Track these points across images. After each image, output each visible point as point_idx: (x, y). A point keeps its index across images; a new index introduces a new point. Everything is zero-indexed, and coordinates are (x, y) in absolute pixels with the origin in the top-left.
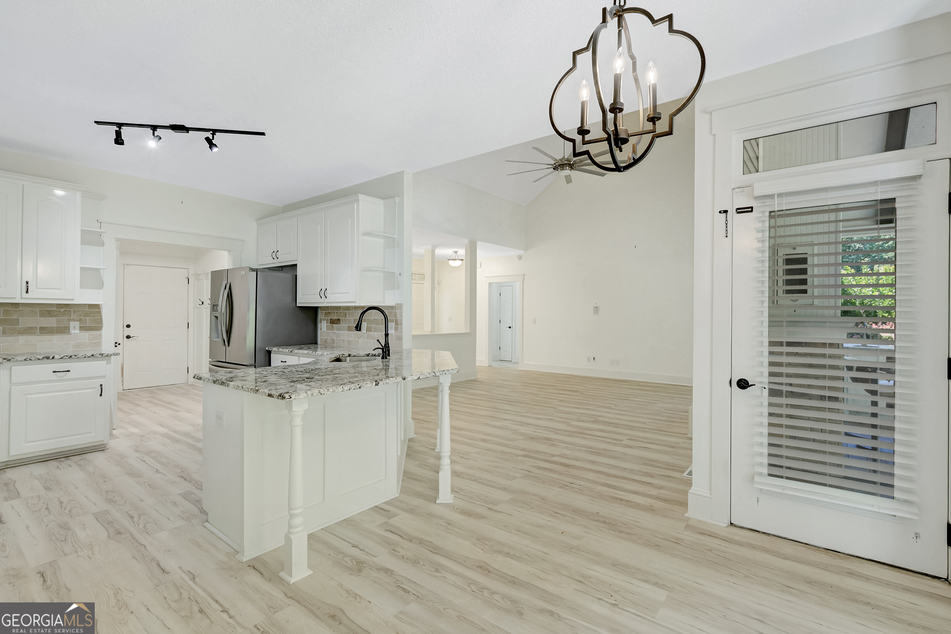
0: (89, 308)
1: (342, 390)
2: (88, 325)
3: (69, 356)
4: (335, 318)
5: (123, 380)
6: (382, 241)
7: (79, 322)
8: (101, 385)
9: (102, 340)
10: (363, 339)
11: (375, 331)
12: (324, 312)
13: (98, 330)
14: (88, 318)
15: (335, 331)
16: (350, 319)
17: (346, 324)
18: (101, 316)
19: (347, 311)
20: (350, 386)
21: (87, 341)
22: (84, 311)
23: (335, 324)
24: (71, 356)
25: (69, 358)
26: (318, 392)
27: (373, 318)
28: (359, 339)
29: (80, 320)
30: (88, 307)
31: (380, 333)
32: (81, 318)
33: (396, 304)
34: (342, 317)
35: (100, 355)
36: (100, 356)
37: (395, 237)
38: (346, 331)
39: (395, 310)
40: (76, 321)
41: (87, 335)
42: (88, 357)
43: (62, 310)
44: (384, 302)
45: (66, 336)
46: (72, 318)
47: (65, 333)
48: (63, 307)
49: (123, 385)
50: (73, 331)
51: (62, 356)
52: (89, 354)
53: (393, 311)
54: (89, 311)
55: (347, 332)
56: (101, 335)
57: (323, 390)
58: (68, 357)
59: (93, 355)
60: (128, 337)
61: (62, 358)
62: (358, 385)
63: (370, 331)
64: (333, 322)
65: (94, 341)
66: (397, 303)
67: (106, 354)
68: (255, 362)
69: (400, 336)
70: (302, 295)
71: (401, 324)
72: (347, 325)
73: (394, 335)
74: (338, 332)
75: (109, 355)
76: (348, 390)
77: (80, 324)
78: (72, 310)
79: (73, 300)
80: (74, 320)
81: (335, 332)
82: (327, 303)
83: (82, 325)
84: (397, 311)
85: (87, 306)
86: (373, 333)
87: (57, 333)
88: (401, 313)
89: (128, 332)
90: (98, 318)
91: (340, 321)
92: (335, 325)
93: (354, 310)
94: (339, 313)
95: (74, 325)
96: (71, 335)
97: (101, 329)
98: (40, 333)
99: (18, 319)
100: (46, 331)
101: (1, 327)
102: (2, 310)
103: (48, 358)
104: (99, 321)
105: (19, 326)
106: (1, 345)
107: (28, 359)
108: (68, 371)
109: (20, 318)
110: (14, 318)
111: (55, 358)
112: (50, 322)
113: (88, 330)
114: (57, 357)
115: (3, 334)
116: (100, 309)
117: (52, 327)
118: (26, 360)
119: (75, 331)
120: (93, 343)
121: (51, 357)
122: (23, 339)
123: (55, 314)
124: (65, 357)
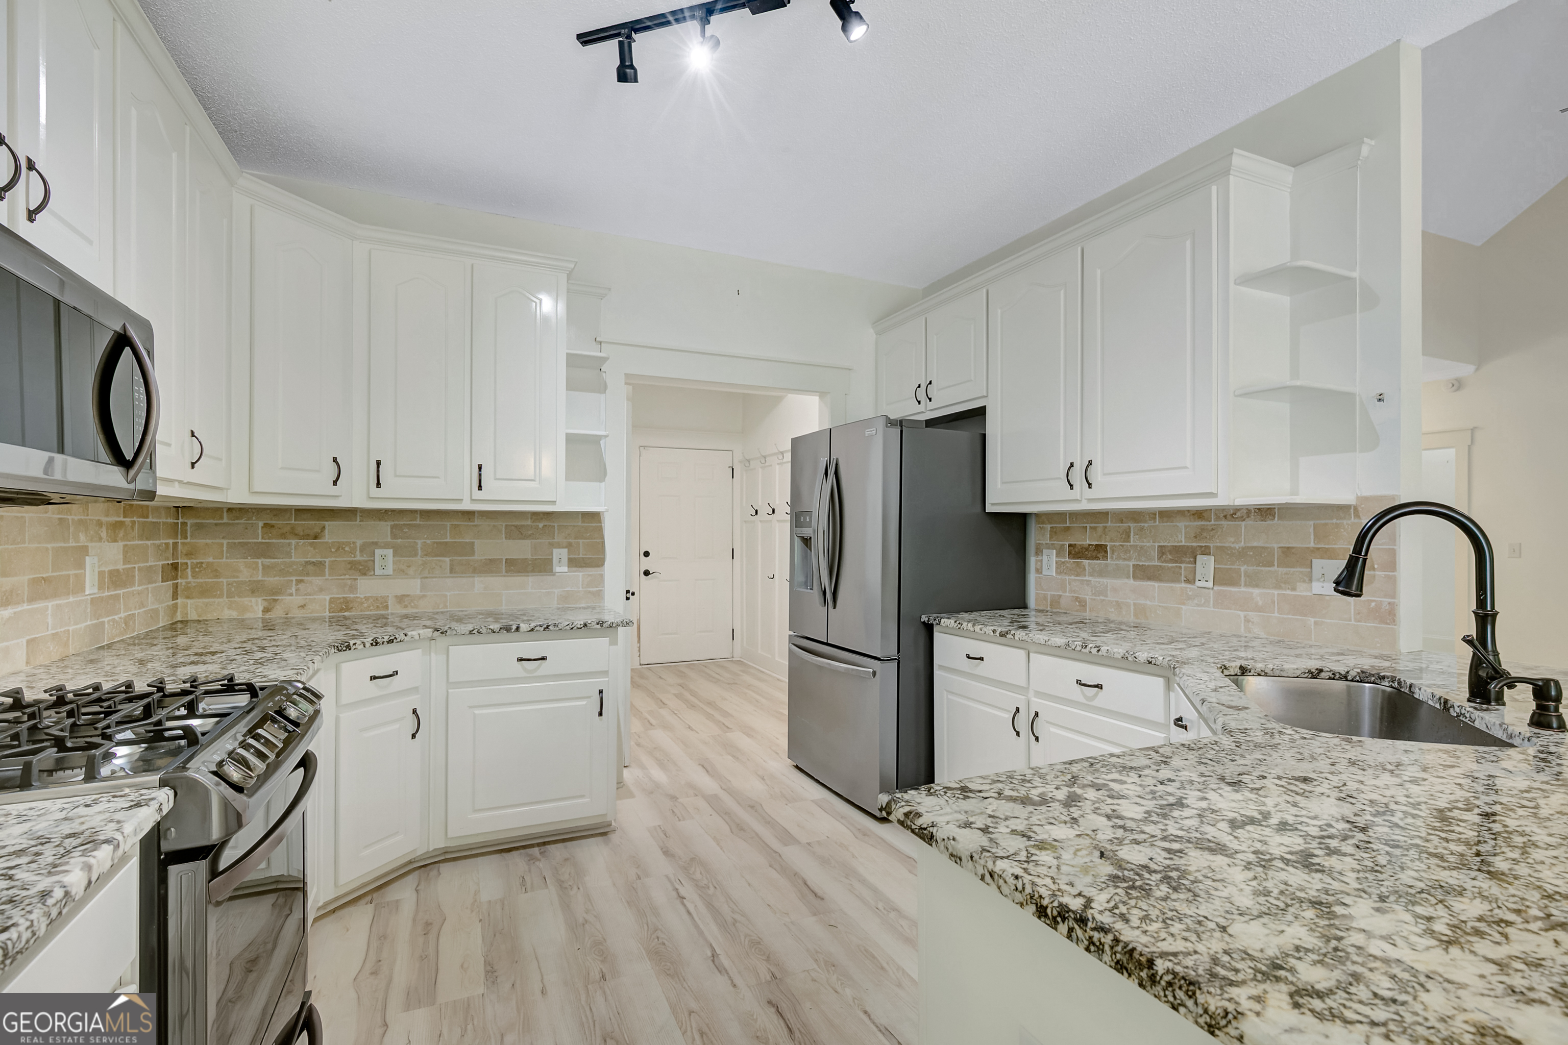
0: (583, 522)
2: (581, 556)
3: (545, 626)
4: (1088, 542)
5: (639, 647)
6: (1285, 301)
7: (566, 550)
8: (601, 692)
9: (604, 587)
10: (1198, 605)
11: (1254, 586)
12: (1049, 526)
13: (598, 566)
14: (581, 541)
15: (1087, 578)
16: (1142, 547)
17: (1129, 559)
18: (602, 537)
19: (1132, 525)
21: (581, 588)
22: (574, 526)
23: (1087, 558)
24: (548, 627)
25: (545, 628)
27: (1245, 544)
28: (1184, 604)
29: (569, 546)
30: (582, 517)
31: (1276, 592)
32: (571, 541)
33: (1358, 498)
34: (1112, 540)
35: (598, 624)
36: (599, 626)
37: (1355, 275)
38: (1128, 577)
39: (1353, 520)
40: (563, 548)
41: (580, 575)
42: (578, 628)
43: (541, 525)
45: (548, 578)
46: (556, 540)
47: (545, 571)
48: (542, 519)
49: (639, 656)
50: (557, 569)
51: (533, 625)
52: (579, 623)
54: (583, 526)
55: (1131, 581)
56: (602, 576)
58: (542, 629)
59: (585, 625)
60: (647, 573)
61: (532, 630)
63: (1235, 584)
64: (1077, 553)
65: (591, 589)
66: (1367, 493)
67: (609, 623)
68: (899, 652)
69: (1385, 607)
70: (1003, 483)
72: (1131, 564)
74: (1099, 579)
75: (614, 625)
77: (569, 553)
78: (556, 525)
79: (554, 502)
80: (559, 546)
81: (1089, 581)
82: (1090, 500)
83: (571, 556)
85: (580, 515)
86: (1243, 589)
87: (533, 571)
89: (647, 564)
90: (598, 541)
91: (1106, 552)
92: (1086, 562)
94: (1100, 530)
95: (560, 555)
96: (554, 575)
97: (603, 564)
98: (506, 572)
99: (473, 543)
100: (515, 567)
101: (447, 559)
102: (448, 524)
103: (508, 629)
104: (600, 548)
105: (476, 557)
106: (448, 594)
107: (475, 631)
108: (544, 659)
109: (476, 541)
110: (467, 541)
111: (521, 629)
112: (522, 549)
113: (581, 567)
114: (524, 627)
115: (451, 572)
116: (601, 523)
117: (525, 560)
118: (471, 632)
119: (561, 568)
120: (590, 592)
121: (514, 627)
122: (480, 583)
123: (530, 533)
124: (538, 628)
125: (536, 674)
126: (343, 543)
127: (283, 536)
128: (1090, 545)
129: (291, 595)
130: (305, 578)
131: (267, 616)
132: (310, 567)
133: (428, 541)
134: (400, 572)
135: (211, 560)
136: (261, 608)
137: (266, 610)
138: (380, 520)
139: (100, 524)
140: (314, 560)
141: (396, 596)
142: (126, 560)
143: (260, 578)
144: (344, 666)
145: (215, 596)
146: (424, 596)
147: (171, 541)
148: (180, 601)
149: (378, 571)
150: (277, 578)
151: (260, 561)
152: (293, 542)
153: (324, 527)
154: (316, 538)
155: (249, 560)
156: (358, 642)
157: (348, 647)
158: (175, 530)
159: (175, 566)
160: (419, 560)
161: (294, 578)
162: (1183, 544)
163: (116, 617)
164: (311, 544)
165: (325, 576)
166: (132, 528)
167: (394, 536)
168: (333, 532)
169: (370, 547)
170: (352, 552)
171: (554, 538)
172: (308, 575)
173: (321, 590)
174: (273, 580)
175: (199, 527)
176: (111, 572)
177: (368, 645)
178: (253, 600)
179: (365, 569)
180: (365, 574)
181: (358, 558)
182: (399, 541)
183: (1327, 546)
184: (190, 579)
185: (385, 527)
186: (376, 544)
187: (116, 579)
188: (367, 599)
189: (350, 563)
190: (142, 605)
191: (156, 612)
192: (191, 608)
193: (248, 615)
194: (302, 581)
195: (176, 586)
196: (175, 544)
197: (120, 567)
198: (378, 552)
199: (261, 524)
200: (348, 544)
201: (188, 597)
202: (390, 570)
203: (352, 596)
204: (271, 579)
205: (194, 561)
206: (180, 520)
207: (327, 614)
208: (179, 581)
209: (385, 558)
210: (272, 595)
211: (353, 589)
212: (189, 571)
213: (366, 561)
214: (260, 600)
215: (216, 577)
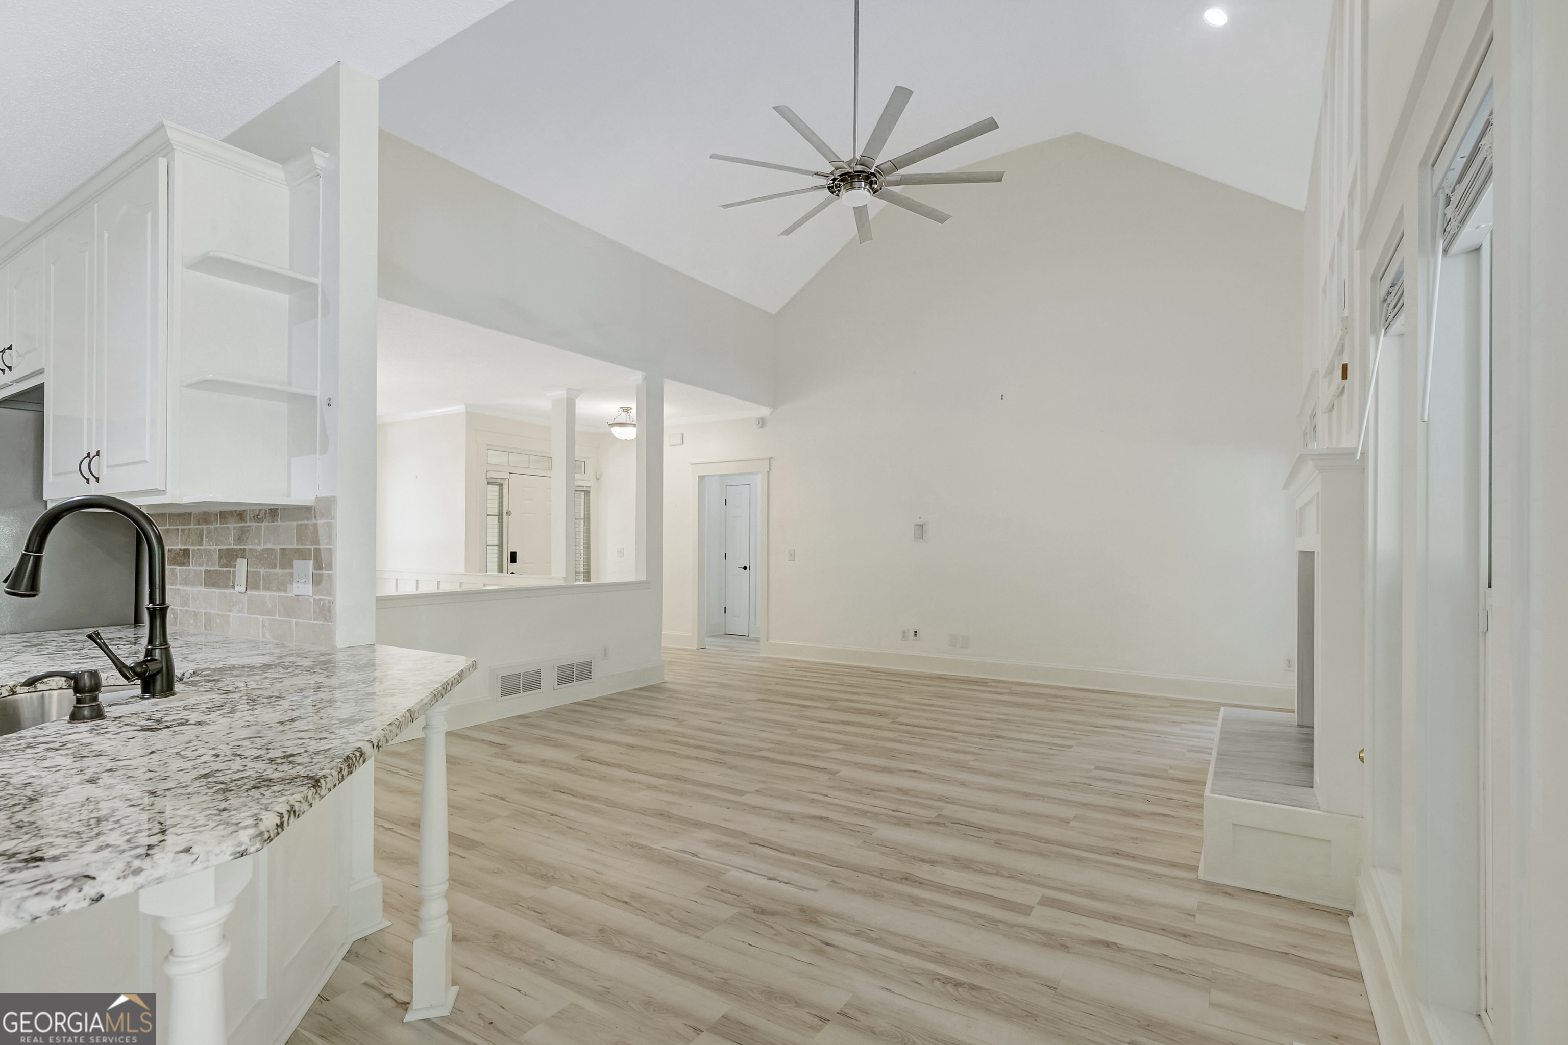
4: (180, 547)
6: (283, 299)
10: (239, 612)
11: (267, 589)
15: (178, 587)
16: (210, 550)
17: (201, 565)
19: (205, 527)
23: (178, 565)
27: (262, 547)
28: (230, 611)
31: (277, 594)
33: (318, 499)
34: (193, 544)
37: (318, 282)
38: (201, 585)
39: (314, 521)
44: (289, 495)
53: (310, 522)
55: (203, 589)
63: (257, 588)
64: (173, 558)
66: (322, 494)
69: (327, 605)
71: (330, 567)
72: (203, 569)
73: (312, 600)
74: (184, 588)
81: (178, 590)
84: (320, 522)
86: (262, 593)
88: (330, 527)
91: (189, 556)
92: (178, 568)
93: (221, 523)
94: (186, 532)
128: (181, 549)
162: (232, 547)
183: (302, 547)
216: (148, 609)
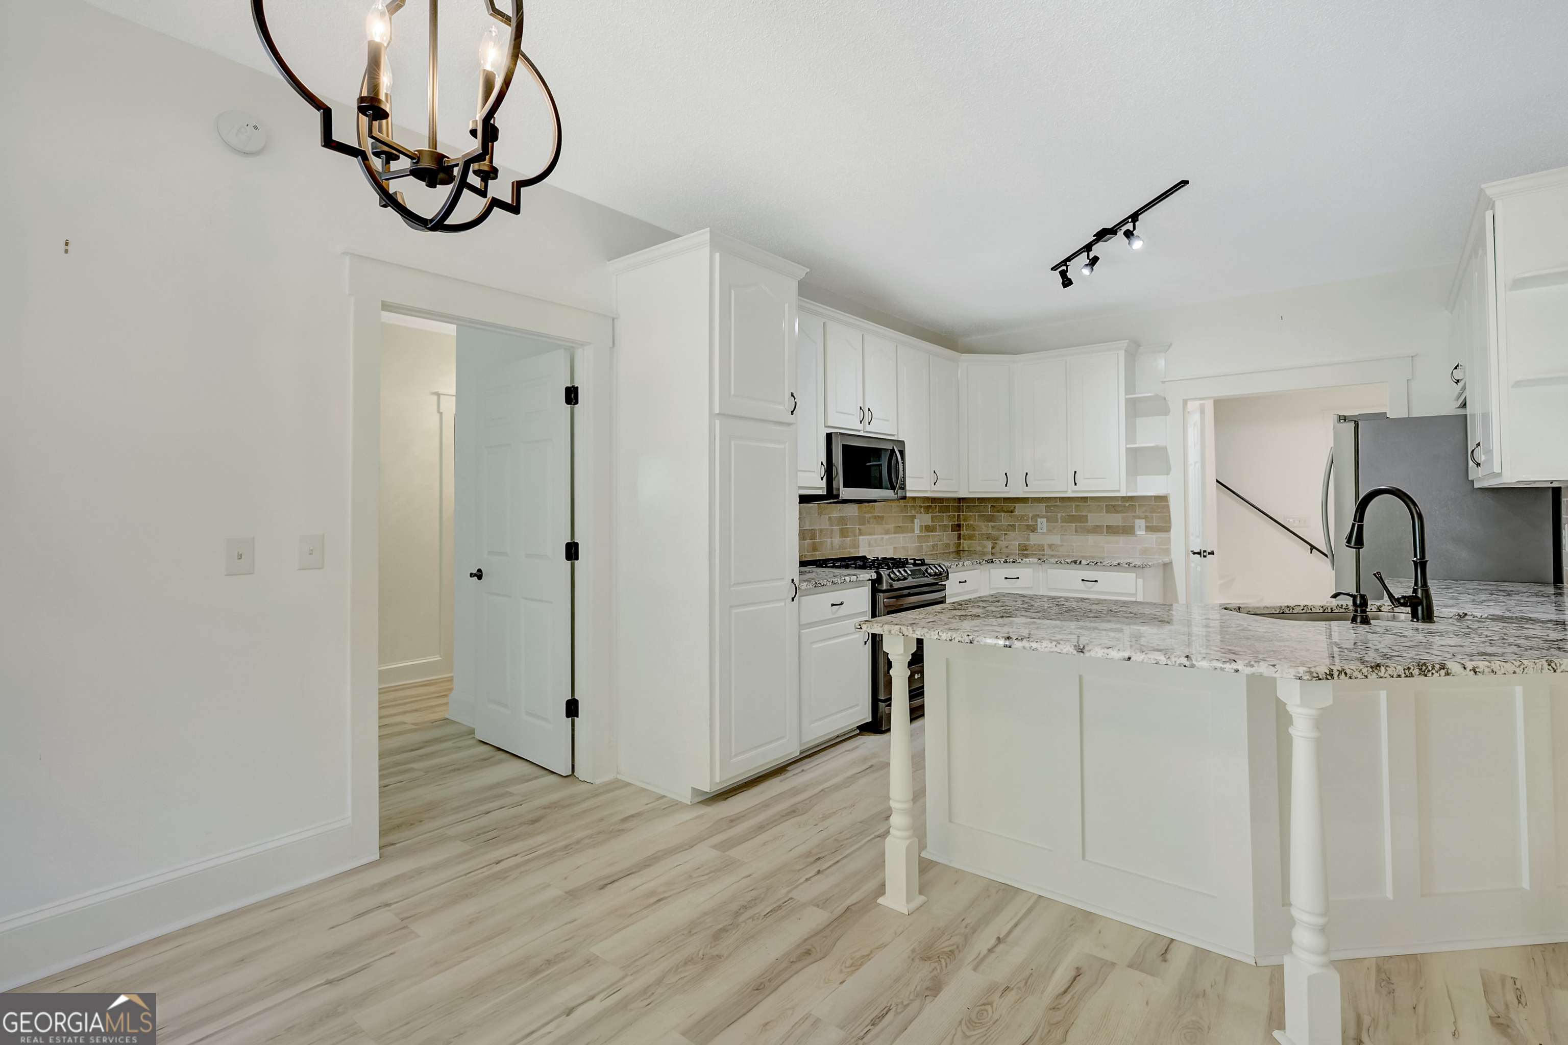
0: (1155, 502)
1: (937, 637)
2: (1154, 524)
3: (1095, 563)
7: (1144, 520)
9: (1170, 546)
13: (1167, 531)
14: (1154, 515)
18: (1169, 512)
20: (952, 635)
21: (1155, 546)
22: (1149, 505)
24: (1097, 563)
25: (1095, 564)
26: (899, 630)
29: (1146, 518)
30: (1155, 500)
32: (1147, 514)
40: (1142, 519)
41: (1154, 536)
42: (1114, 566)
43: (1127, 505)
45: (1132, 538)
46: (1137, 514)
47: (1131, 534)
48: (1128, 500)
50: (1138, 533)
51: (1088, 562)
52: (1116, 563)
54: (1155, 505)
56: (1169, 538)
57: (906, 630)
58: (1093, 564)
59: (1119, 564)
61: (1088, 564)
62: (968, 635)
65: (1162, 547)
76: (948, 640)
77: (1146, 522)
78: (1137, 504)
79: (1118, 491)
80: (1139, 517)
83: (1148, 524)
85: (1153, 498)
87: (1123, 533)
90: (1166, 514)
95: (1140, 524)
96: (1136, 536)
97: (1170, 531)
98: (1107, 533)
99: (1087, 516)
100: (1112, 530)
101: (1074, 525)
102: (1074, 504)
103: (1075, 562)
104: (1168, 519)
105: (1089, 524)
106: (1074, 545)
107: (1059, 562)
108: (1096, 581)
109: (1089, 515)
110: (1084, 514)
111: (1082, 563)
112: (1115, 519)
113: (1155, 531)
114: (1084, 562)
115: (1075, 533)
116: (1168, 502)
117: (1118, 526)
118: (1056, 562)
119: (1141, 532)
120: (1161, 548)
121: (1078, 562)
122: (1091, 539)
123: (1121, 509)
124: (1091, 563)
125: (1092, 590)
126: (1023, 515)
127: (998, 512)
129: (1002, 541)
130: (1008, 533)
131: (993, 551)
132: (1010, 527)
133: (1064, 514)
134: (1050, 531)
135: (972, 523)
136: (991, 547)
137: (993, 548)
138: (1040, 503)
139: (921, 507)
140: (1011, 524)
141: (1048, 544)
142: (933, 521)
143: (990, 532)
144: (992, 570)
145: (973, 540)
146: (1062, 545)
147: (956, 514)
148: (962, 541)
149: (1039, 531)
150: (996, 532)
151: (990, 523)
152: (1003, 514)
153: (1015, 507)
154: (1012, 512)
155: (986, 523)
156: (997, 560)
157: (992, 562)
158: (959, 509)
159: (959, 525)
160: (1059, 524)
161: (1003, 533)
163: (928, 544)
164: (1010, 516)
165: (1016, 532)
166: (936, 508)
167: (1047, 512)
168: (1019, 509)
169: (1035, 517)
170: (1027, 520)
171: (1135, 513)
172: (1009, 531)
173: (1015, 539)
174: (995, 533)
175: (968, 507)
176: (926, 526)
177: (1002, 562)
178: (988, 542)
179: (1033, 529)
180: (1033, 532)
181: (1030, 523)
182: (1049, 514)
184: (965, 531)
185: (1043, 506)
186: (1038, 515)
187: (928, 529)
188: (1035, 545)
189: (1027, 525)
190: (941, 541)
191: (949, 544)
192: (965, 544)
193: (985, 550)
194: (1006, 534)
195: (959, 535)
196: (959, 516)
197: (930, 524)
198: (1039, 520)
199: (990, 506)
200: (1025, 515)
201: (965, 540)
202: (1045, 530)
203: (1028, 543)
204: (994, 533)
205: (967, 523)
206: (961, 504)
207: (1017, 552)
208: (961, 532)
209: (1042, 523)
210: (995, 539)
211: (1028, 539)
212: (965, 527)
213: (1034, 525)
214: (990, 542)
215: (974, 531)
216: (1413, 561)
